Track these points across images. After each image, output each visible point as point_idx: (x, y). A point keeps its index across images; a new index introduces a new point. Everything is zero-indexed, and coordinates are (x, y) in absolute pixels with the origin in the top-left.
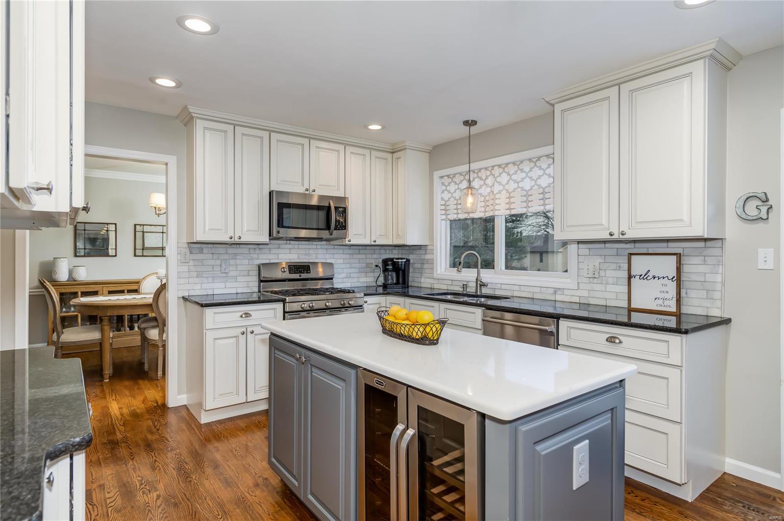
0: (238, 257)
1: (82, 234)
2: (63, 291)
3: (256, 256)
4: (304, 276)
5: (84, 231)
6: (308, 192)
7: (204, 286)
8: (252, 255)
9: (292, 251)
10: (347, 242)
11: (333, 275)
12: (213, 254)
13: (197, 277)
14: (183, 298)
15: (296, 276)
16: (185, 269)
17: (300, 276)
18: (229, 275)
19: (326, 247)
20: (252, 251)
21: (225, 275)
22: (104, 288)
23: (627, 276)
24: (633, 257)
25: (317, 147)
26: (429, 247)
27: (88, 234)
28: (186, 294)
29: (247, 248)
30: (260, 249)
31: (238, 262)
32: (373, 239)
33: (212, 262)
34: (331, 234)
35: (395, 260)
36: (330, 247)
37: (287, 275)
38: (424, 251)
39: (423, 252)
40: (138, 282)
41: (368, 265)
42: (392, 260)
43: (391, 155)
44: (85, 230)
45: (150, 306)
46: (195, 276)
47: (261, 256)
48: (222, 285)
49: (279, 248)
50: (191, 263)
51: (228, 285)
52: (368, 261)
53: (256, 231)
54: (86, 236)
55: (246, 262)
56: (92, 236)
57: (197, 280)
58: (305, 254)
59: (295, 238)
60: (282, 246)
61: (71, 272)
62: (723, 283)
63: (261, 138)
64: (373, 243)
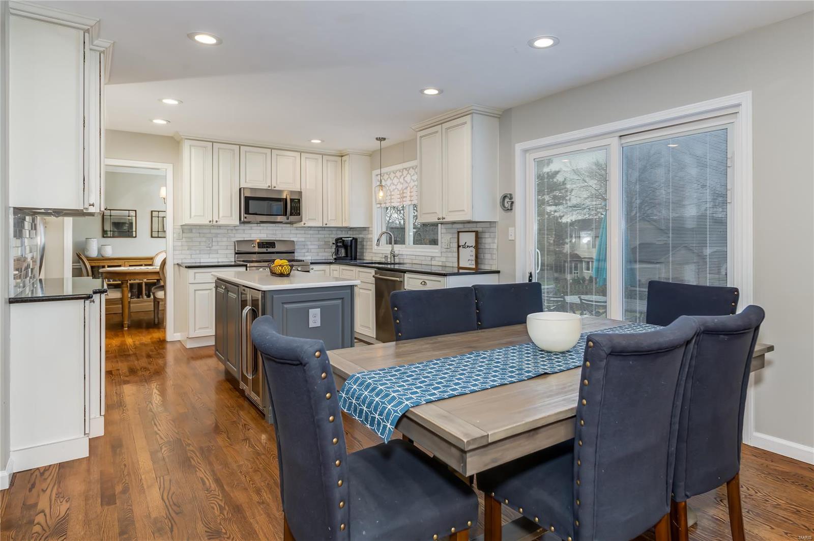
0: (219, 236)
1: (108, 219)
2: (94, 264)
3: (232, 235)
4: (270, 250)
5: (109, 217)
6: (270, 188)
7: (194, 256)
8: (230, 235)
9: (262, 231)
10: (303, 225)
11: (294, 250)
12: (200, 233)
13: (188, 250)
14: (178, 264)
15: (264, 250)
16: (179, 244)
17: (267, 250)
18: (212, 248)
19: (289, 228)
20: (229, 231)
21: (209, 248)
22: (126, 263)
23: (457, 246)
24: (460, 233)
25: (277, 155)
26: (370, 229)
27: (113, 218)
28: (180, 262)
29: (226, 229)
30: (237, 230)
31: (219, 239)
32: (325, 223)
33: (199, 239)
34: (288, 219)
35: (343, 239)
36: (293, 229)
37: (257, 249)
38: (367, 232)
39: (364, 232)
40: (152, 259)
41: (326, 243)
42: (341, 238)
43: (340, 158)
44: (111, 216)
45: (158, 273)
46: (186, 249)
47: (237, 235)
48: (207, 256)
49: (251, 229)
50: (184, 239)
51: (211, 256)
52: (326, 240)
53: (229, 217)
54: (112, 221)
55: (225, 239)
56: (116, 221)
57: (188, 252)
58: (273, 234)
59: (261, 222)
60: (253, 228)
61: (99, 250)
62: (497, 249)
63: (233, 150)
64: (324, 226)
